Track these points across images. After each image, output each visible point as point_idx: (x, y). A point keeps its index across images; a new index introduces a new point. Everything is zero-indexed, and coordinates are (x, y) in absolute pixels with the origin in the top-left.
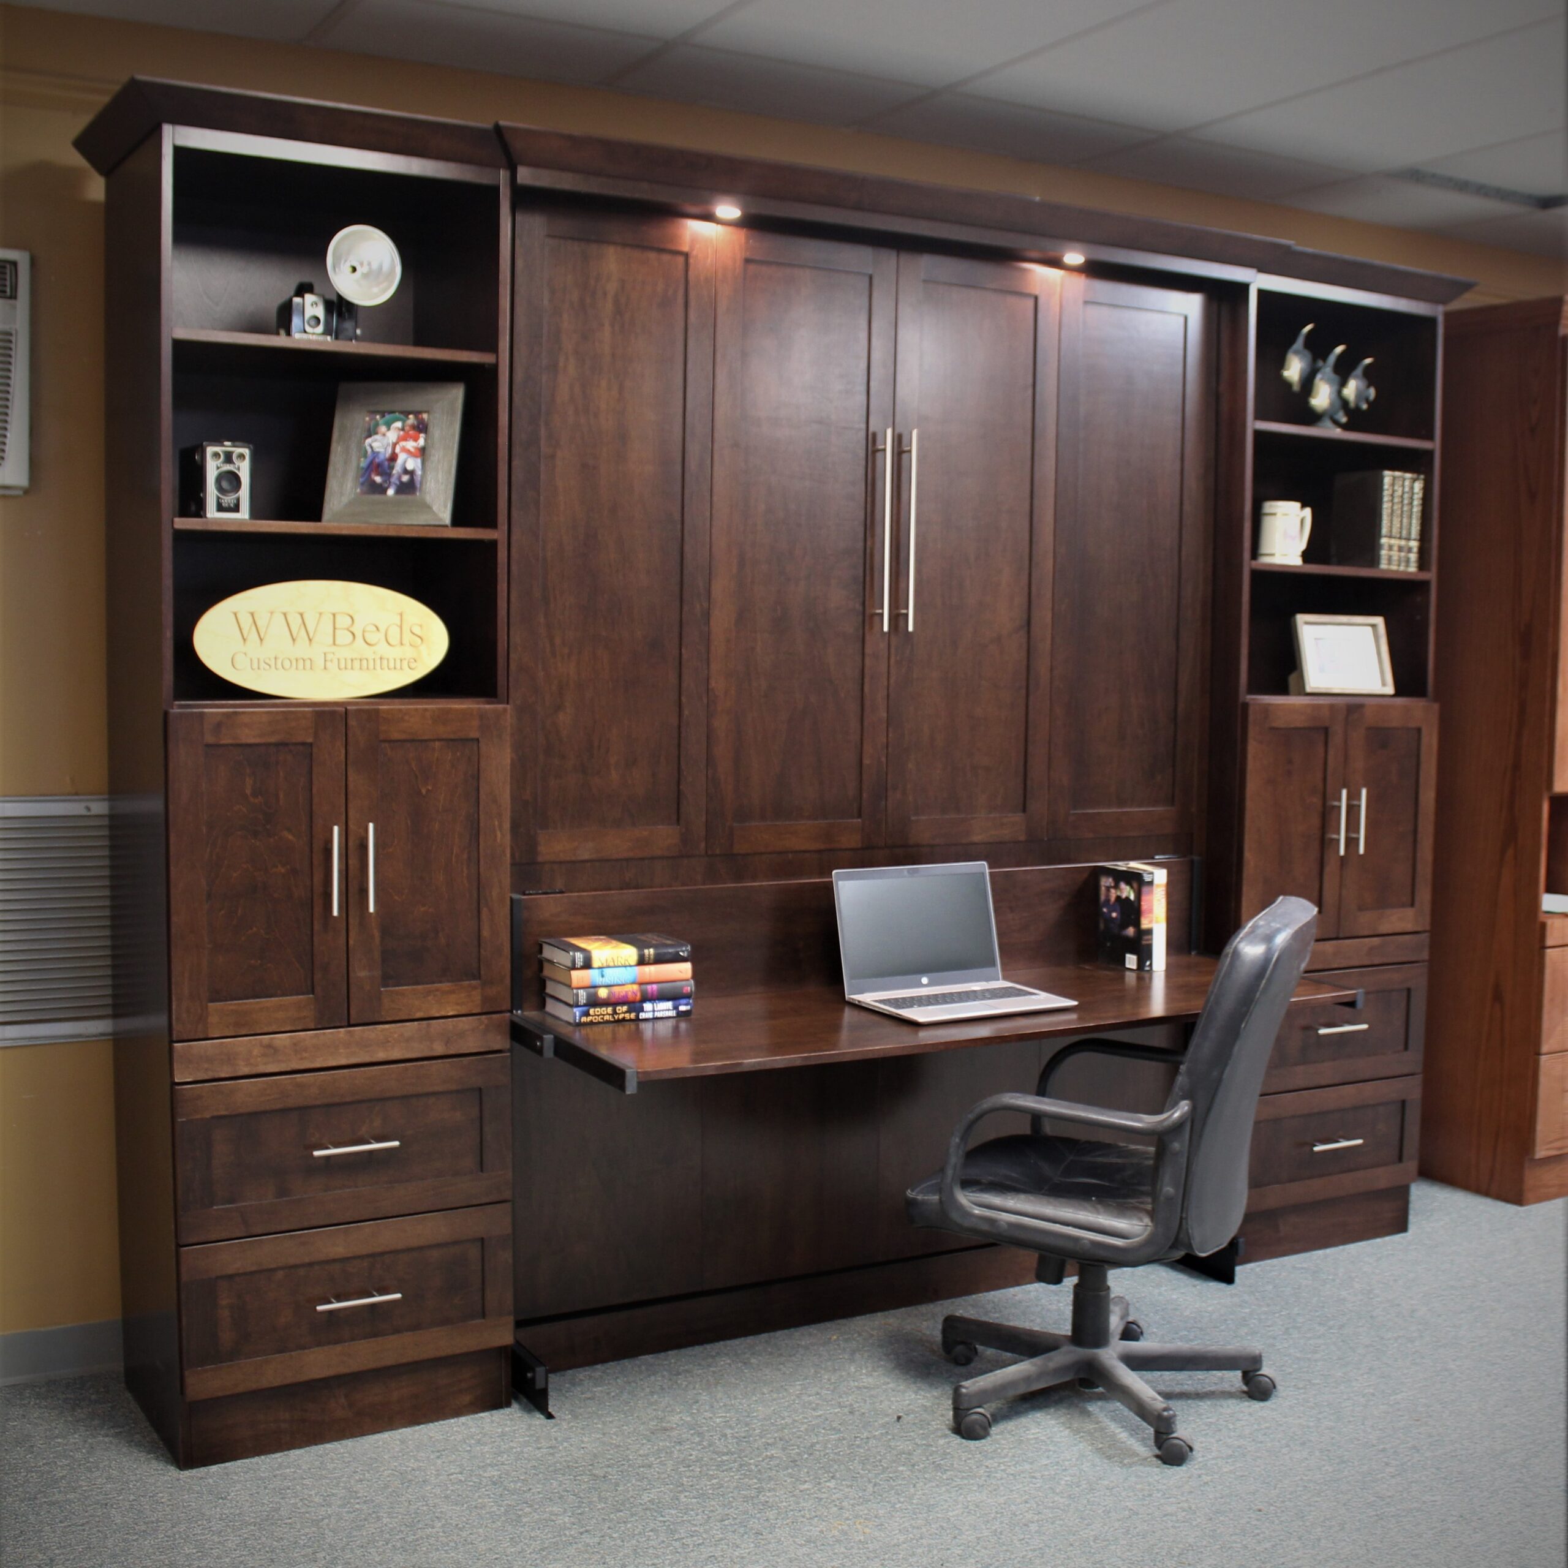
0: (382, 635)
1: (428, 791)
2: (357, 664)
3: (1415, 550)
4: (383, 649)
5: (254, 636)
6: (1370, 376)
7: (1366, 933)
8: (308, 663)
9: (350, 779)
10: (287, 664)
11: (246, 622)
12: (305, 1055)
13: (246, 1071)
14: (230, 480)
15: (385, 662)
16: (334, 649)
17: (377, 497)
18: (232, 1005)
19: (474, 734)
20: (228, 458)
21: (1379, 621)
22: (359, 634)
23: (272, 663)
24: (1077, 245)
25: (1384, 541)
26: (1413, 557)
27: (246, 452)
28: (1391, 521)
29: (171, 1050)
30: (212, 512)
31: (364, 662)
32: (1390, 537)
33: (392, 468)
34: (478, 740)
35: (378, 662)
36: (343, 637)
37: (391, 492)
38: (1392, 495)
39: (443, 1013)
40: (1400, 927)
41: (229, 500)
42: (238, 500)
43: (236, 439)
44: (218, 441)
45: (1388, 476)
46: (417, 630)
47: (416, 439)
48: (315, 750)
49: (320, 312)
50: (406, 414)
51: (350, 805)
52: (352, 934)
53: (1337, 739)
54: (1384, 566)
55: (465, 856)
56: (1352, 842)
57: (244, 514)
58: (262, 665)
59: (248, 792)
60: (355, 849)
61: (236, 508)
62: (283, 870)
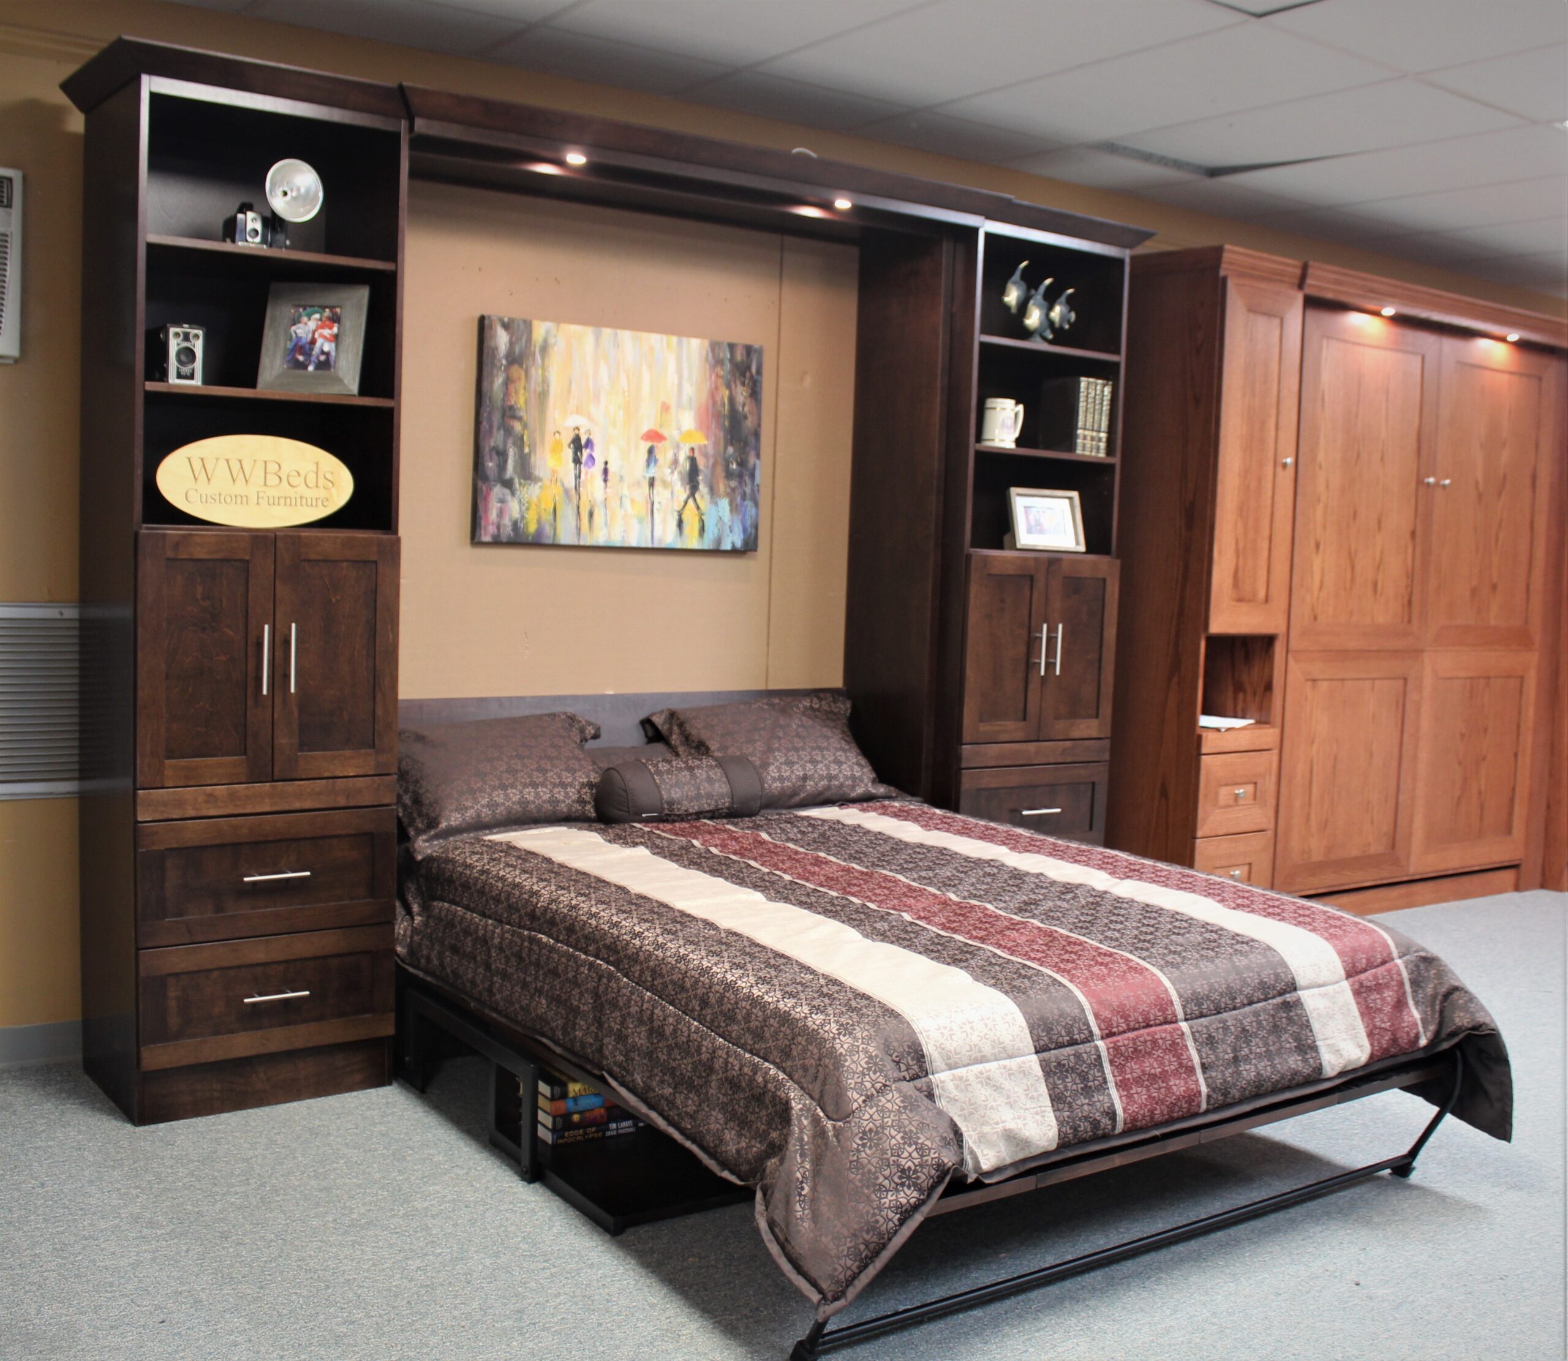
0: (302, 480)
1: (337, 601)
2: (282, 501)
3: (1104, 440)
4: (302, 490)
5: (202, 477)
6: (1071, 302)
7: (1061, 737)
8: (245, 499)
9: (278, 588)
10: (228, 499)
11: (197, 465)
12: (238, 803)
13: (191, 813)
14: (188, 355)
15: (304, 501)
16: (264, 489)
17: (301, 372)
18: (183, 762)
19: (374, 558)
20: (186, 337)
21: (1075, 494)
22: (284, 478)
23: (217, 498)
24: (846, 193)
25: (1080, 432)
26: (1103, 445)
27: (200, 333)
28: (1086, 417)
29: (135, 795)
30: (173, 380)
31: (288, 500)
32: (1085, 429)
33: (312, 349)
34: (376, 562)
35: (299, 500)
36: (273, 480)
37: (311, 368)
38: (1087, 397)
39: (345, 774)
40: (1086, 734)
41: (186, 370)
42: (193, 370)
43: (193, 322)
44: (178, 323)
45: (1084, 381)
46: (329, 476)
47: (331, 328)
48: (251, 565)
49: (258, 226)
50: (324, 308)
51: (277, 610)
52: (277, 710)
53: (1040, 584)
54: (1079, 451)
55: (365, 652)
56: (1050, 666)
57: (197, 381)
58: (209, 499)
59: (199, 596)
60: (281, 644)
61: (191, 377)
62: (224, 659)
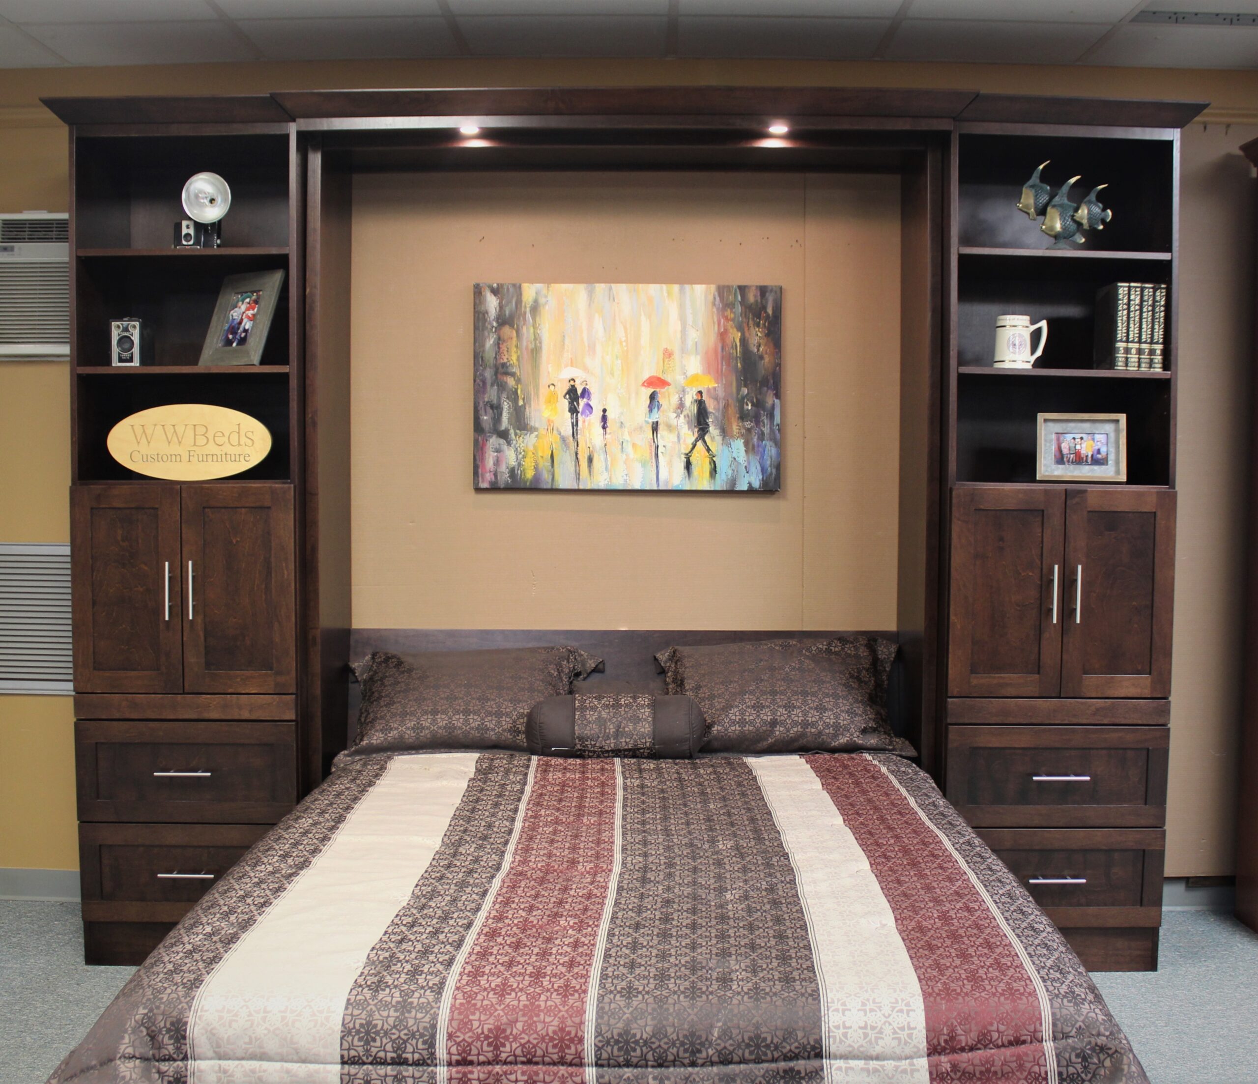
0: (226, 439)
1: (237, 542)
2: (210, 458)
3: (1158, 352)
4: (228, 449)
5: (144, 441)
8: (178, 457)
9: (184, 532)
10: (165, 458)
11: (139, 430)
12: (155, 710)
13: (117, 716)
14: (125, 341)
15: (228, 456)
16: (195, 448)
17: (228, 348)
18: (107, 674)
19: (267, 504)
20: (126, 329)
21: (1123, 418)
22: (211, 439)
23: (156, 457)
25: (1121, 345)
26: (1158, 358)
27: (137, 324)
30: (115, 363)
31: (215, 457)
32: (1127, 341)
33: (238, 328)
34: (269, 508)
35: (224, 456)
36: (201, 441)
37: (234, 344)
38: (1129, 304)
39: (247, 691)
40: (1132, 692)
41: (126, 355)
42: (132, 354)
43: (131, 316)
44: (120, 318)
45: (1123, 288)
46: (250, 435)
47: (253, 309)
48: (159, 513)
49: (191, 231)
51: (184, 549)
52: (185, 634)
53: (1055, 521)
54: (1120, 365)
55: (263, 586)
57: (136, 363)
58: (149, 459)
59: (119, 538)
60: (178, 581)
61: (131, 360)
62: (141, 589)
